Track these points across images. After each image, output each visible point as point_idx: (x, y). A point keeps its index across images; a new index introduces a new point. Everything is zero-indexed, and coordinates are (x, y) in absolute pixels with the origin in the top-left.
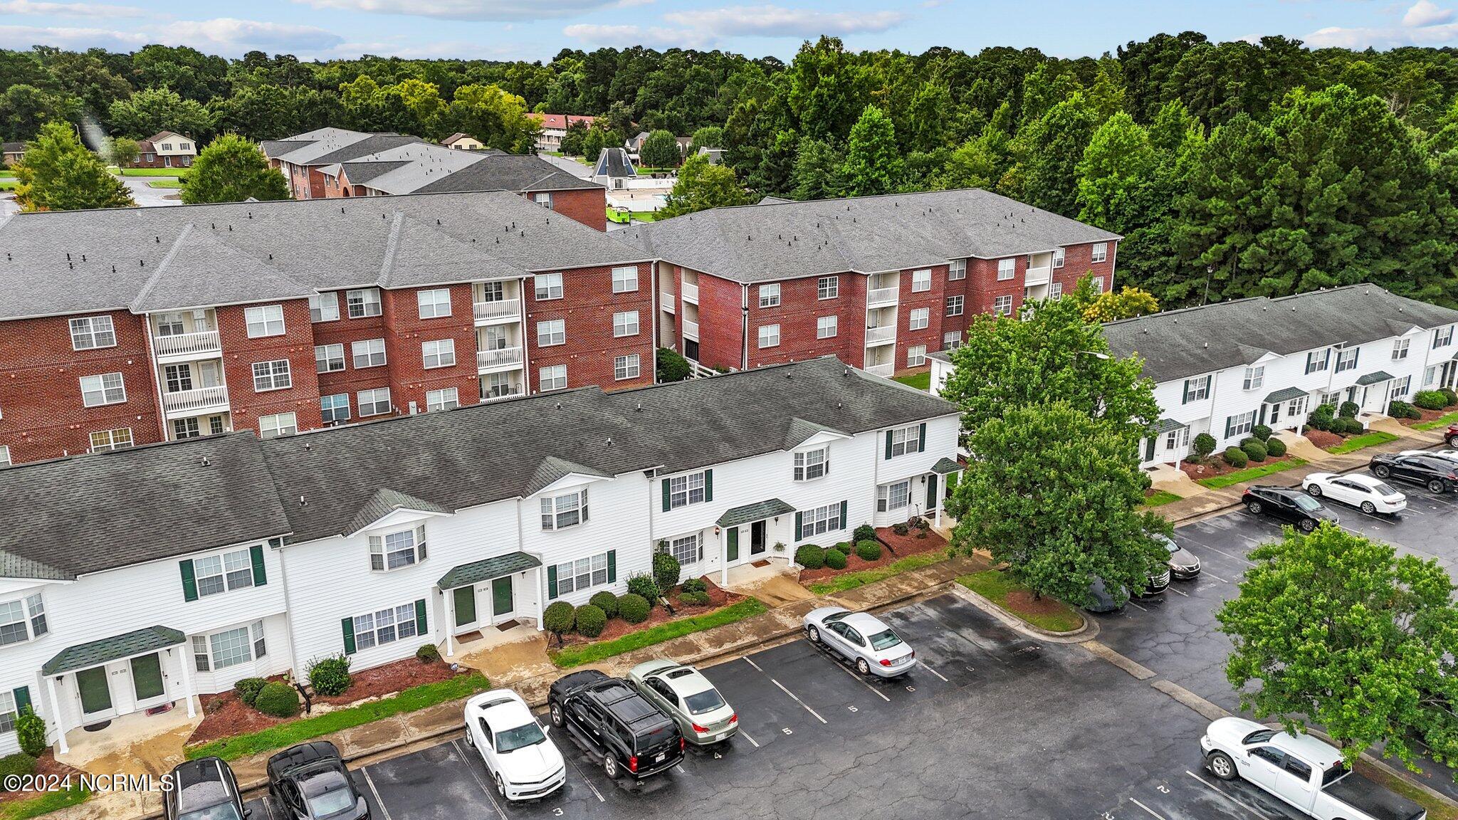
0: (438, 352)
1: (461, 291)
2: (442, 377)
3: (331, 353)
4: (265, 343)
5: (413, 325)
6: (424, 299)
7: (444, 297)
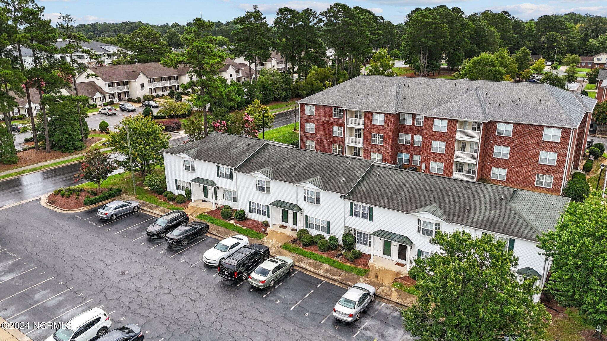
0: (438, 146)
1: (453, 123)
2: (438, 157)
3: (406, 137)
4: (377, 127)
5: (429, 132)
6: (436, 123)
7: (445, 123)
